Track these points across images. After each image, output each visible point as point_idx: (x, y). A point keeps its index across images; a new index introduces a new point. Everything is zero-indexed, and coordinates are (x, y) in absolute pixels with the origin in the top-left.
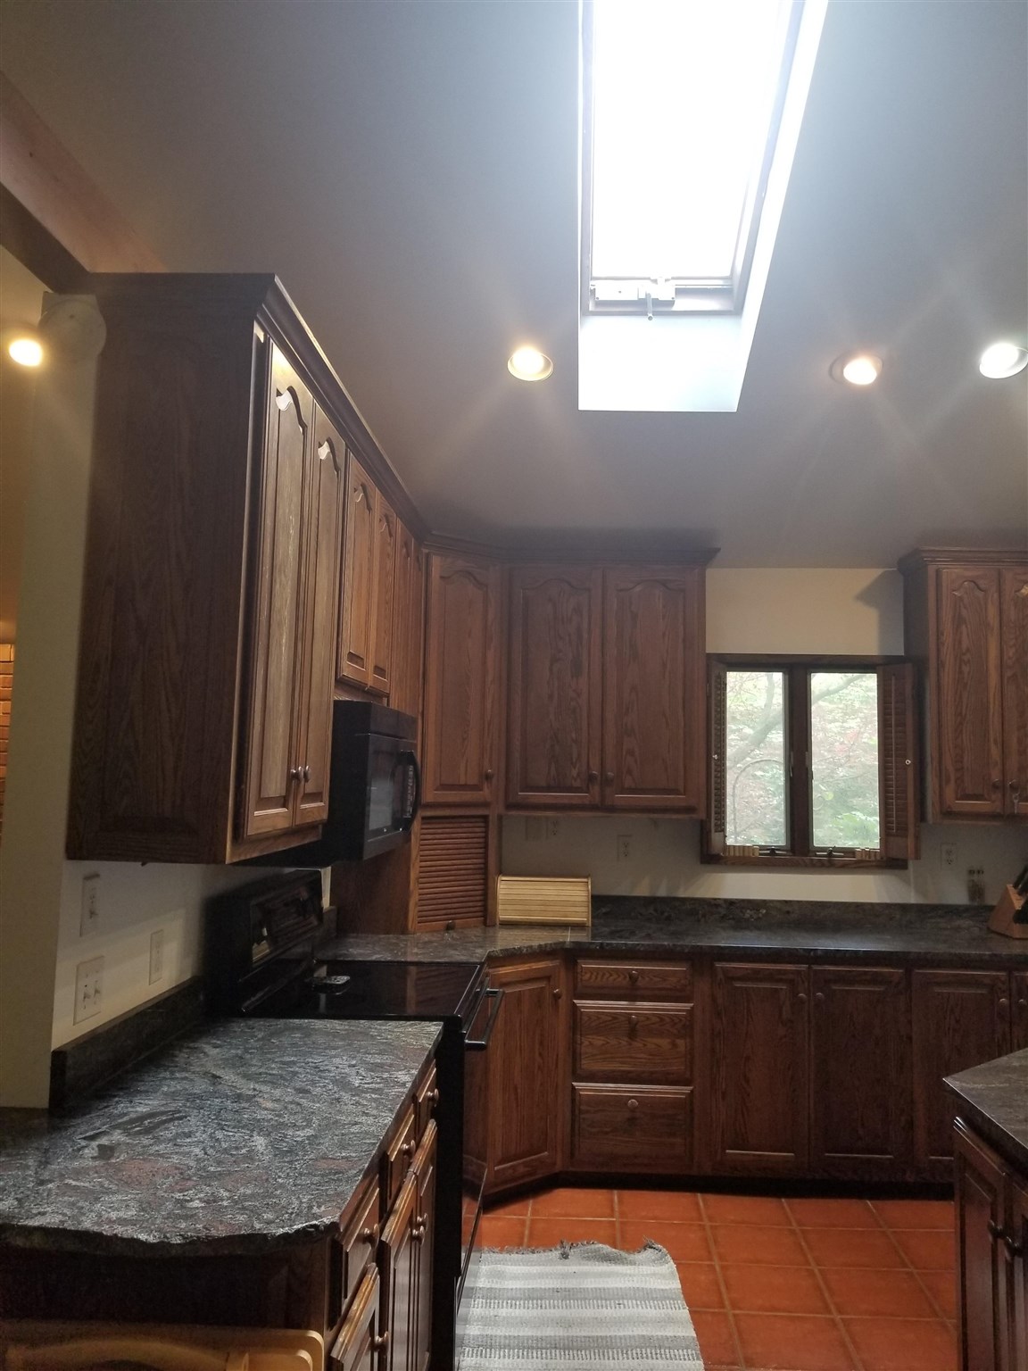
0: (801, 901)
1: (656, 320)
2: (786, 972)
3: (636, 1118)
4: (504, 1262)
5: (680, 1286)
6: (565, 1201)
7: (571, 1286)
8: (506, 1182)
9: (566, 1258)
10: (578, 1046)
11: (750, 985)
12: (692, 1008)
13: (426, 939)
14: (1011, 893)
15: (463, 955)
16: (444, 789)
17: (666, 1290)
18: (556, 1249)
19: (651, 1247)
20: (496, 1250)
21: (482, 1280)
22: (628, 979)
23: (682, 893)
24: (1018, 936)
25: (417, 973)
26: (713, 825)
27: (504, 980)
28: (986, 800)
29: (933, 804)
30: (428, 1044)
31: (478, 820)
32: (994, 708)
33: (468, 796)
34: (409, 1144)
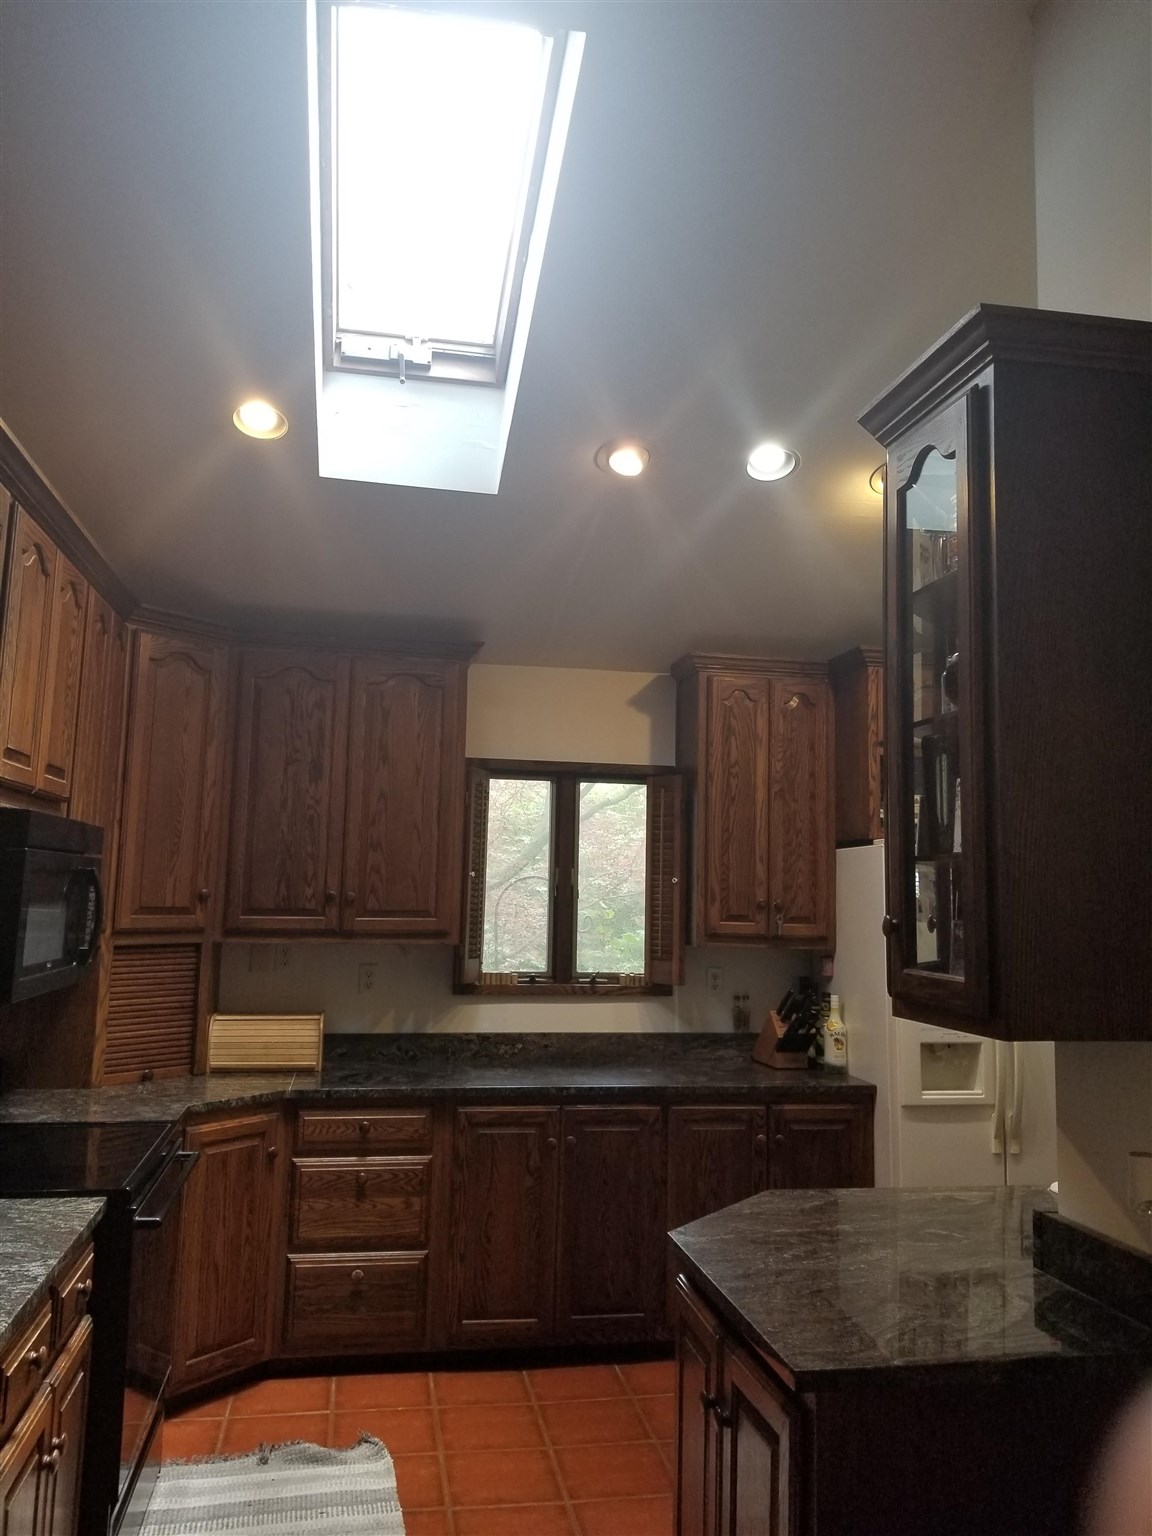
0: (560, 1034)
1: (408, 383)
2: (536, 1114)
3: (358, 1291)
4: (190, 1475)
5: (395, 1484)
6: (275, 1394)
7: (267, 1497)
8: (199, 1379)
9: (266, 1463)
10: (296, 1213)
11: (495, 1131)
12: (431, 1160)
13: (113, 1093)
14: (774, 1020)
15: (154, 1112)
16: (142, 913)
17: (379, 1490)
18: (254, 1454)
19: (366, 1442)
20: (181, 1461)
21: (158, 1500)
22: (358, 1131)
23: (431, 1029)
24: (779, 1066)
25: (102, 1134)
26: (467, 949)
27: (206, 1139)
28: (752, 921)
29: (698, 926)
30: (80, 1226)
31: (189, 949)
32: (760, 824)
33: (173, 921)
34: (37, 1351)
